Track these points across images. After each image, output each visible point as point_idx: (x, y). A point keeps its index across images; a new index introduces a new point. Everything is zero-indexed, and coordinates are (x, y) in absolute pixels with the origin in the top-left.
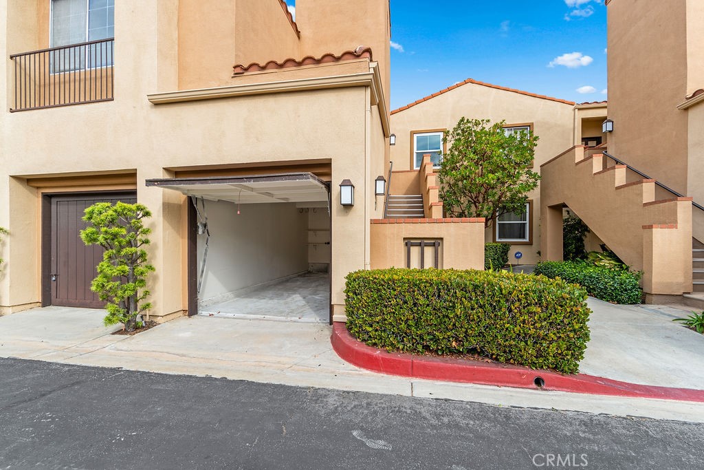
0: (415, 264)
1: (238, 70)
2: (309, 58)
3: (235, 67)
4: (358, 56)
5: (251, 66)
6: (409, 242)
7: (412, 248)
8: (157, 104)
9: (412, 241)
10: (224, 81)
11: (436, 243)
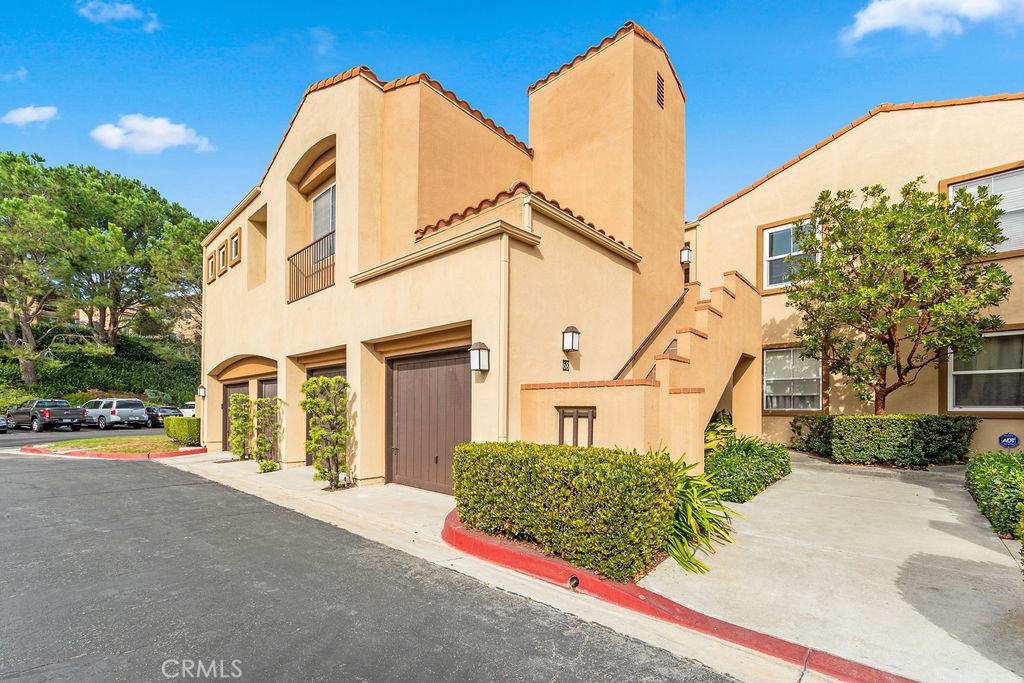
0: (569, 440)
1: (419, 235)
2: (469, 208)
3: (416, 233)
4: (512, 194)
5: (427, 228)
6: (563, 412)
7: (566, 420)
8: (358, 284)
9: (567, 411)
10: (410, 248)
11: (590, 412)
